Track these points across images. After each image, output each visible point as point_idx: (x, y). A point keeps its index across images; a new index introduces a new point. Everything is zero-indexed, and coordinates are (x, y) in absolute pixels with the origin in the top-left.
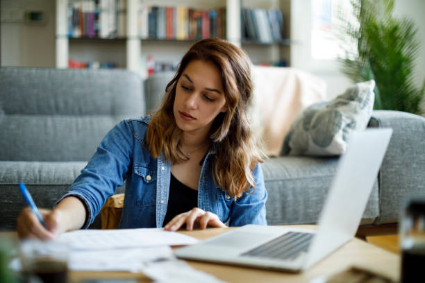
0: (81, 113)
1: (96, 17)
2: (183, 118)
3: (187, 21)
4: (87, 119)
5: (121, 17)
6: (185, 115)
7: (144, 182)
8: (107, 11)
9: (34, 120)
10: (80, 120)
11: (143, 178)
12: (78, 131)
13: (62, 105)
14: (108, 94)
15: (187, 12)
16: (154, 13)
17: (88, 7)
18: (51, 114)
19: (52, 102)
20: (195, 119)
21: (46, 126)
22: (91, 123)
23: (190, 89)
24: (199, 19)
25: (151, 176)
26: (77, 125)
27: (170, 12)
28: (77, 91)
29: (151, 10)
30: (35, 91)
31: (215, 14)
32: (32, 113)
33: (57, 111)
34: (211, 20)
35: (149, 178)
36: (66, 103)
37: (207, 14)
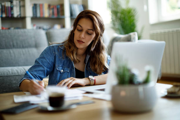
0: (23, 47)
1: (12, 8)
2: (79, 43)
3: (48, 10)
4: (27, 49)
5: (22, 9)
6: (80, 41)
7: (60, 73)
8: (16, 6)
9: (5, 51)
10: (24, 50)
11: (60, 71)
12: (24, 54)
13: (15, 44)
14: (33, 39)
15: (48, 6)
16: (35, 7)
17: (8, 4)
18: (11, 48)
19: (11, 43)
20: (84, 43)
21: (10, 53)
22: (29, 51)
23: (81, 31)
24: (53, 9)
25: (63, 70)
26: (23, 52)
27: (41, 6)
28: (21, 38)
29: (33, 5)
30: (4, 39)
31: (59, 7)
32: (4, 48)
33: (14, 47)
34: (58, 9)
35: (62, 71)
36: (17, 43)
37: (56, 6)
